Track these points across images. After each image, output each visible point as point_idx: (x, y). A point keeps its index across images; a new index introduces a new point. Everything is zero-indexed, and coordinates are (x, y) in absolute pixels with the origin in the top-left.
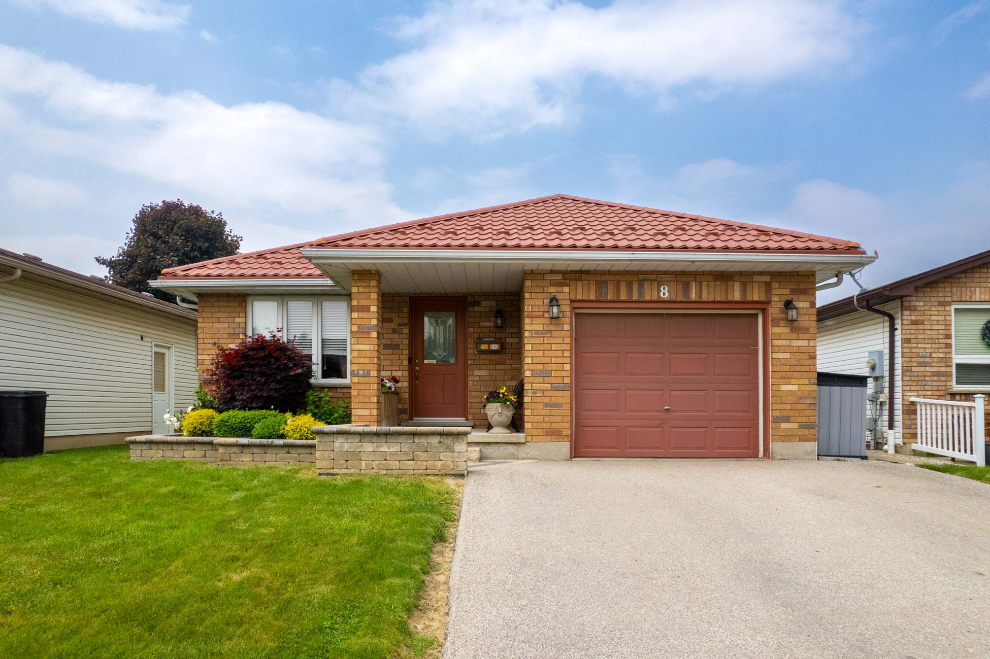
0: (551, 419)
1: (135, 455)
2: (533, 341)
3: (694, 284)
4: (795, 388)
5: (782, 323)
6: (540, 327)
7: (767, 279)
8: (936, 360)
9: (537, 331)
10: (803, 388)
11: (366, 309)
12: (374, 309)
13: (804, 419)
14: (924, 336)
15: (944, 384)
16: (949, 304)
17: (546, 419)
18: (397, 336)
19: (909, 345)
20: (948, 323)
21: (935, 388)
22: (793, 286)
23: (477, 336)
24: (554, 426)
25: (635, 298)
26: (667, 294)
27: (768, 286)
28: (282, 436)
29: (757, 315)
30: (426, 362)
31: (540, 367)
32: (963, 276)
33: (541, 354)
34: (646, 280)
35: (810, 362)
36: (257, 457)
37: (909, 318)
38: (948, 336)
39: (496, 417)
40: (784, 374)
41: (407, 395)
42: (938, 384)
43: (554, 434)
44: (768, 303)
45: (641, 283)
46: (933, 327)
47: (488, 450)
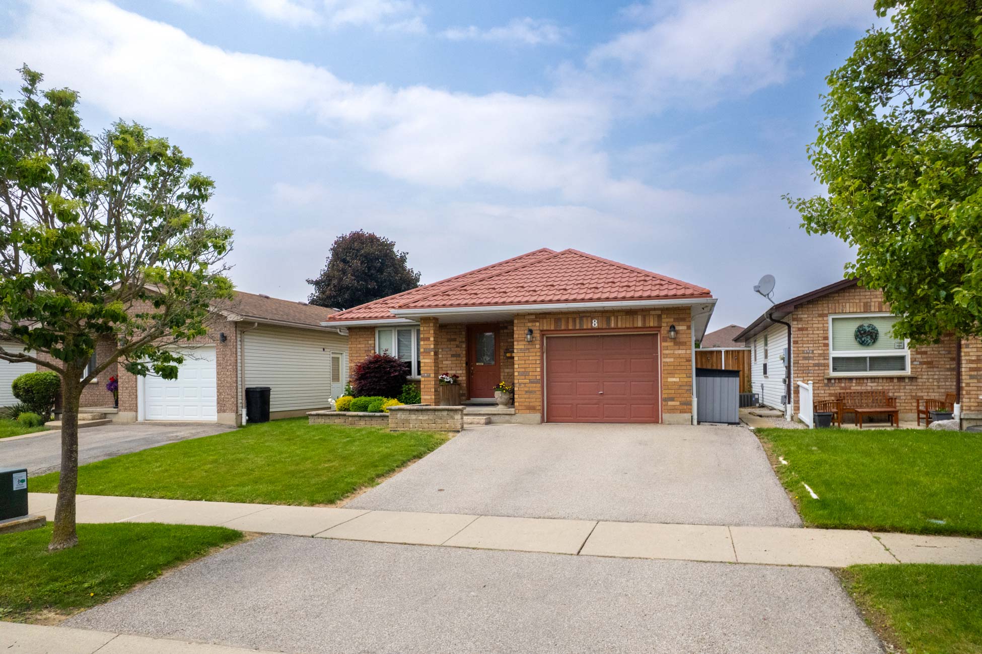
0: (529, 400)
1: (311, 421)
2: (519, 355)
3: (613, 318)
4: (677, 380)
5: (668, 340)
6: (523, 347)
7: (659, 312)
8: (816, 355)
9: (521, 349)
10: (682, 380)
11: (428, 339)
12: (432, 339)
13: (683, 399)
14: (808, 339)
15: (823, 371)
16: (826, 315)
17: (527, 400)
18: (459, 349)
19: (797, 345)
20: (826, 329)
21: (816, 375)
22: (676, 316)
23: (506, 348)
24: (531, 404)
25: (578, 327)
26: (596, 325)
27: (659, 317)
28: (382, 411)
29: (657, 334)
30: (477, 364)
31: (523, 370)
32: (837, 295)
33: (523, 362)
34: (583, 317)
35: (687, 363)
36: (368, 423)
37: (796, 326)
38: (826, 338)
39: (499, 399)
40: (670, 372)
41: (465, 385)
42: (818, 372)
43: (531, 409)
44: (661, 327)
45: (581, 318)
46: (815, 332)
47: (494, 418)
